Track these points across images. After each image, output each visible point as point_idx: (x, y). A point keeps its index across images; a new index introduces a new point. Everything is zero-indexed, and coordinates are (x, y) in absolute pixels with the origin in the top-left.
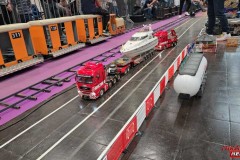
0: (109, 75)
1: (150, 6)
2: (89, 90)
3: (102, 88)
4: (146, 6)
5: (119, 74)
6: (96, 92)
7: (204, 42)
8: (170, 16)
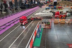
0: (28, 20)
1: (27, 4)
2: (22, 22)
4: (25, 3)
6: (24, 23)
7: (45, 23)
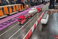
1: (35, 2)
3: (24, 21)
5: (28, 18)
8: (40, 5)
